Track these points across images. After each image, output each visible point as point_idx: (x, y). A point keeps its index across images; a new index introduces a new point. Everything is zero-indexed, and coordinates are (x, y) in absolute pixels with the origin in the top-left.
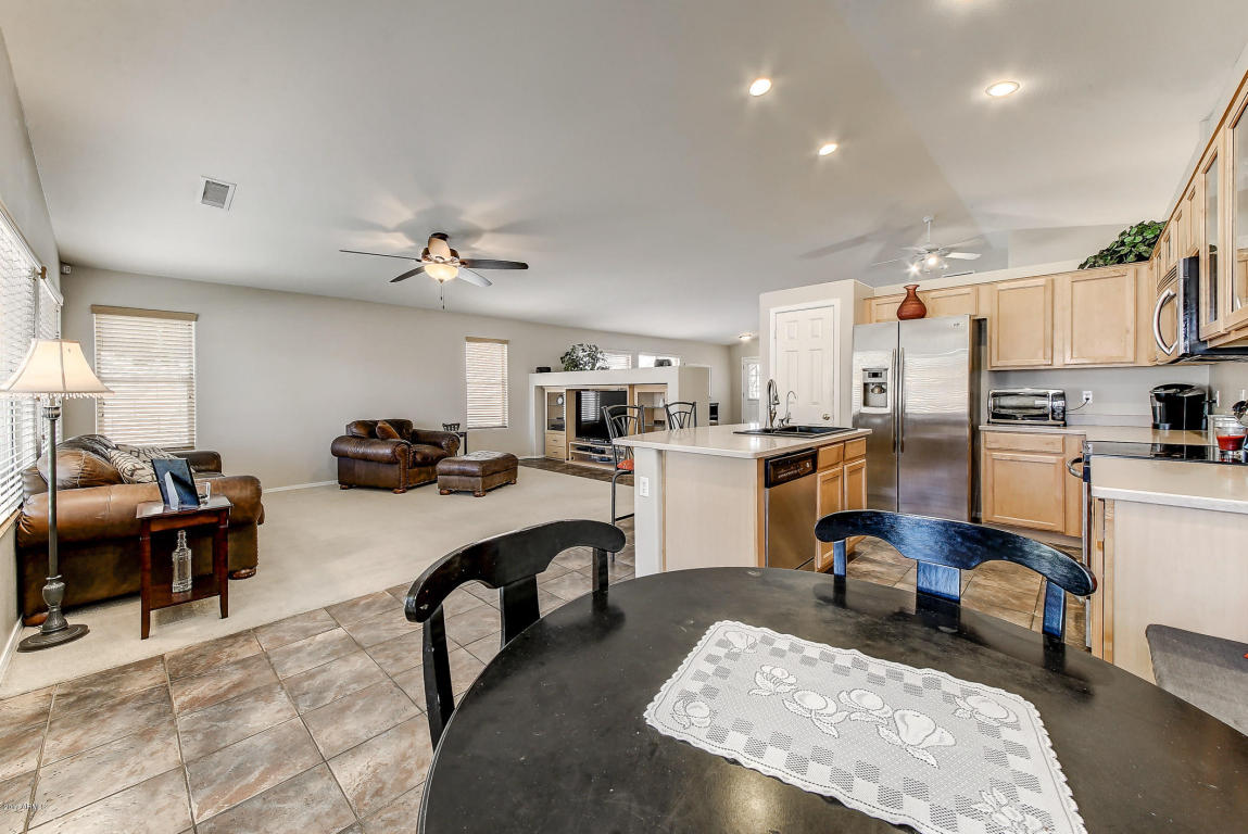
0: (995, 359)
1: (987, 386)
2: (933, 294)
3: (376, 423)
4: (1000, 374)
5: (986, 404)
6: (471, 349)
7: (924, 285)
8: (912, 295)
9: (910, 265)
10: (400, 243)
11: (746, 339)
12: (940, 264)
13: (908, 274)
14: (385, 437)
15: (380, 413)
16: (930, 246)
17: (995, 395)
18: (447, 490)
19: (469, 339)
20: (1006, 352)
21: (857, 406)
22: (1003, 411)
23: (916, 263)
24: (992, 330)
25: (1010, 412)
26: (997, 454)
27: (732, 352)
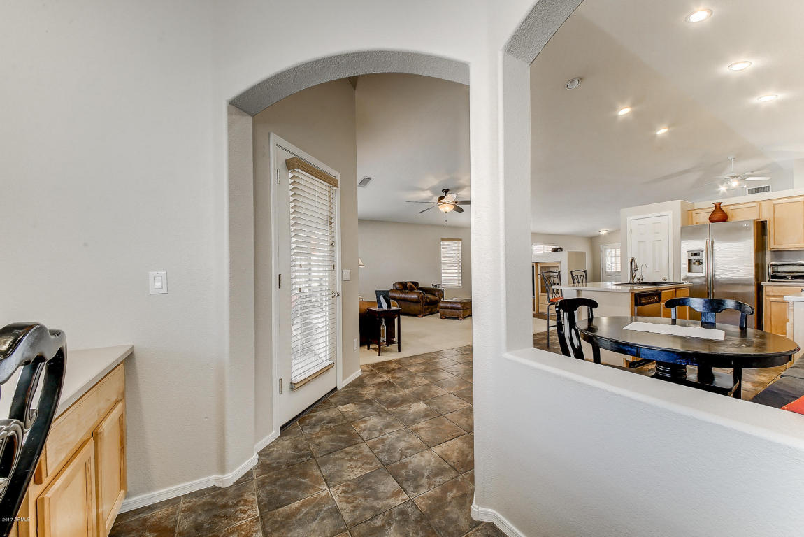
0: (772, 244)
1: (768, 260)
2: (731, 207)
3: (406, 283)
4: (778, 253)
5: (768, 270)
6: (445, 244)
7: (725, 202)
8: (718, 208)
9: (720, 186)
10: (426, 195)
11: (604, 232)
12: (740, 185)
13: (718, 192)
14: (412, 290)
15: (407, 279)
16: (733, 175)
17: (772, 265)
18: (444, 316)
19: (443, 239)
20: (779, 239)
21: (684, 272)
22: (779, 275)
23: (725, 185)
24: (770, 228)
25: (783, 275)
26: (773, 299)
27: (593, 241)
